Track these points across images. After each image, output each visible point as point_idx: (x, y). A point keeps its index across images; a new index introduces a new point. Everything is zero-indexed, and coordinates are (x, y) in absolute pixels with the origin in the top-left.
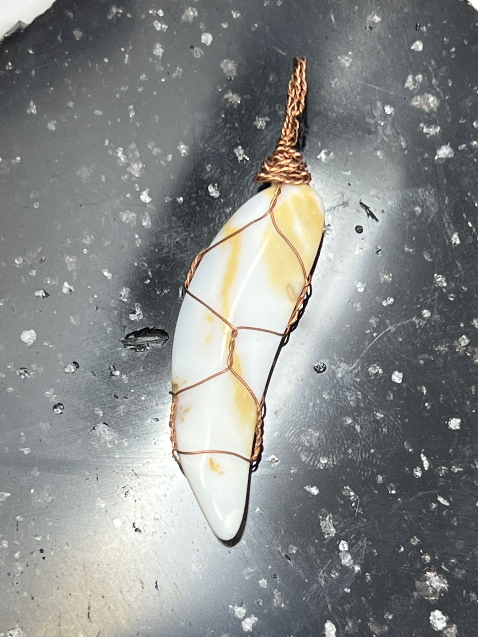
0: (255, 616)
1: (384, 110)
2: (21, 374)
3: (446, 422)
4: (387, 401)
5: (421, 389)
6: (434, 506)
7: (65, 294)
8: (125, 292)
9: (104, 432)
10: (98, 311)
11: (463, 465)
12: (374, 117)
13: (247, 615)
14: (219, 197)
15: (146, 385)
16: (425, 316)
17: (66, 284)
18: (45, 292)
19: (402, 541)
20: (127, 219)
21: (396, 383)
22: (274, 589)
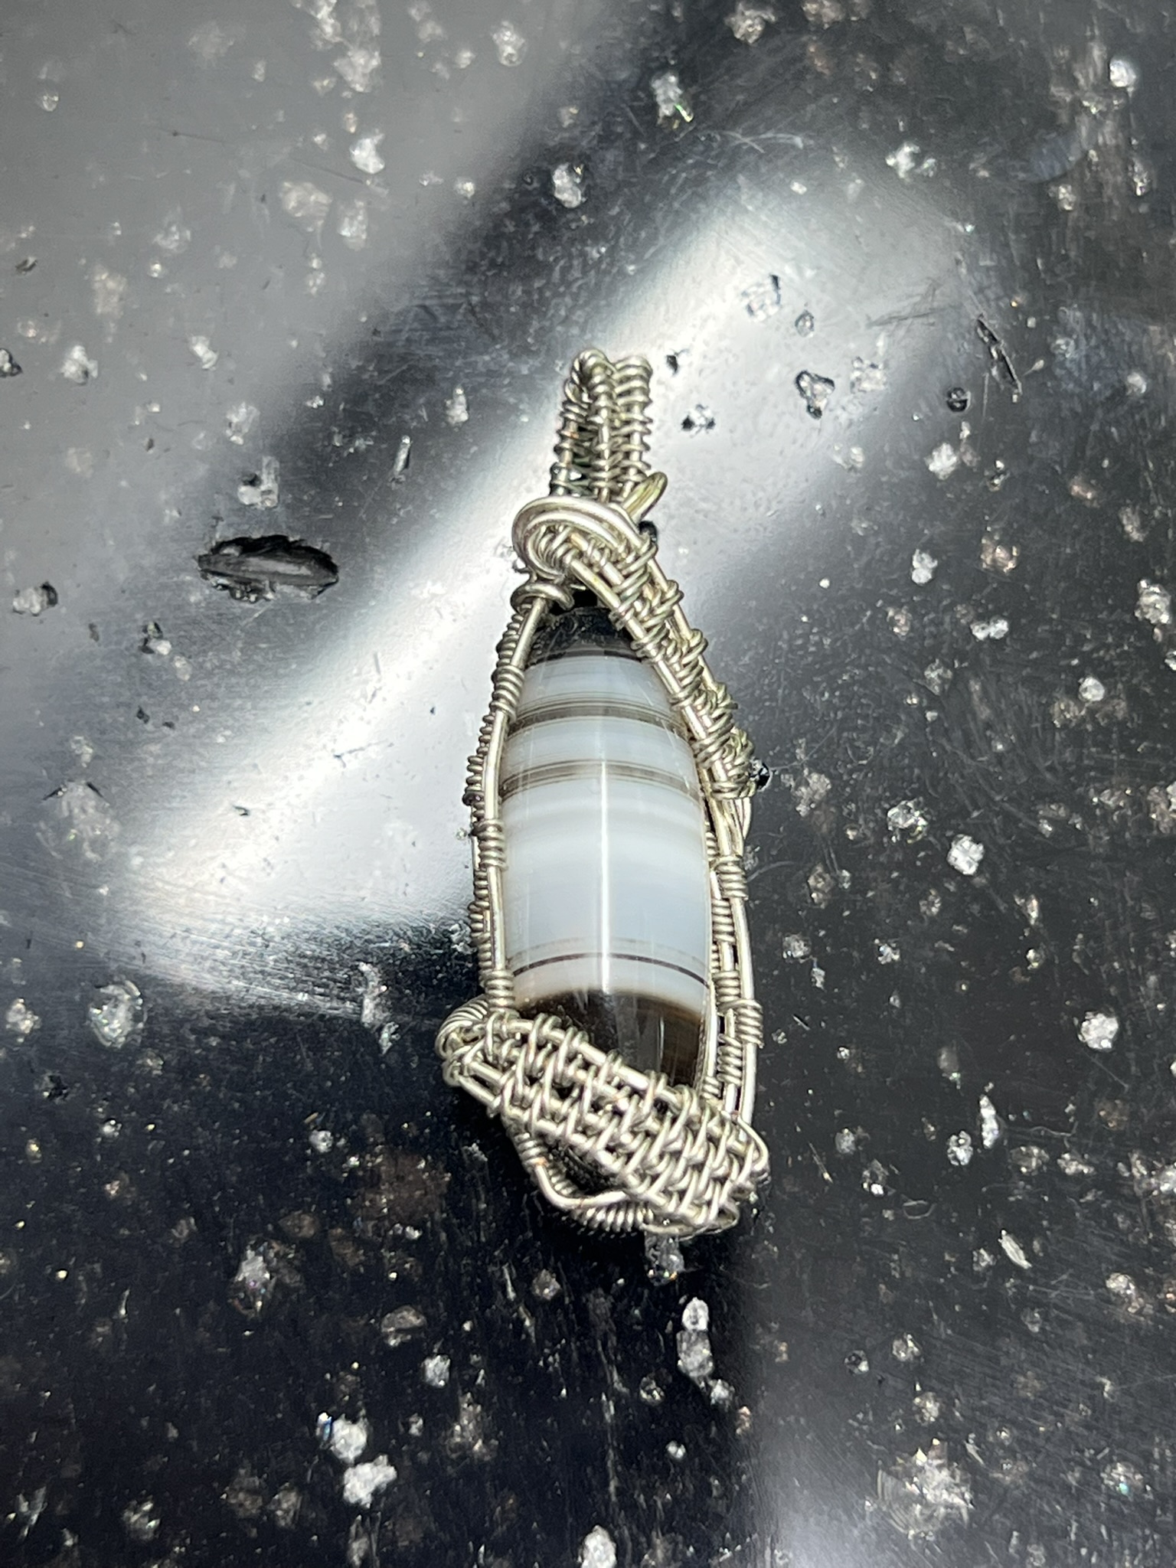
0: (391, 1462)
1: (1108, 72)
3: (1076, 1022)
4: (919, 916)
5: (1025, 905)
6: (986, 1258)
7: (68, 380)
8: (241, 414)
9: (84, 811)
10: (151, 451)
11: (1094, 1160)
12: (1073, 83)
13: (367, 1456)
14: (578, 208)
15: (239, 702)
16: (1088, 696)
17: (77, 353)
18: (11, 360)
19: (869, 1343)
20: (301, 205)
21: (959, 873)
22: (465, 1393)
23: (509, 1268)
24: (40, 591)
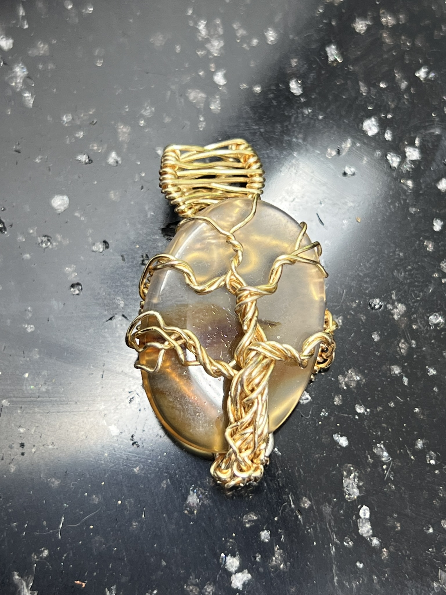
0: (249, 572)
2: (42, 242)
4: (443, 357)
7: (110, 165)
9: (122, 325)
10: (142, 190)
13: (240, 570)
14: (300, 95)
17: (113, 155)
18: (89, 158)
19: (432, 521)
20: (195, 98)
22: (276, 545)
23: (291, 496)
24: (103, 243)
